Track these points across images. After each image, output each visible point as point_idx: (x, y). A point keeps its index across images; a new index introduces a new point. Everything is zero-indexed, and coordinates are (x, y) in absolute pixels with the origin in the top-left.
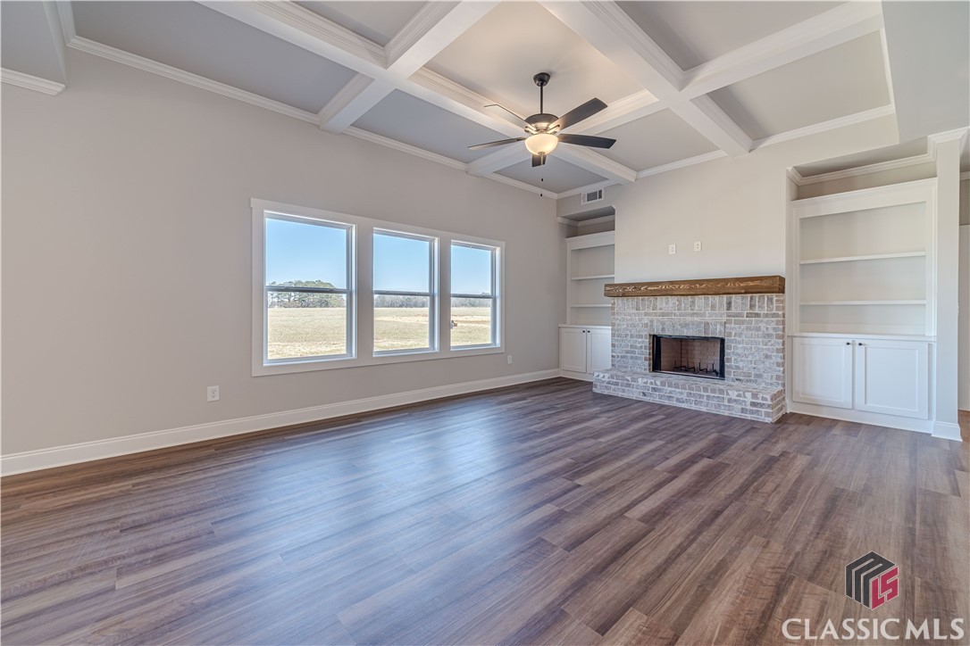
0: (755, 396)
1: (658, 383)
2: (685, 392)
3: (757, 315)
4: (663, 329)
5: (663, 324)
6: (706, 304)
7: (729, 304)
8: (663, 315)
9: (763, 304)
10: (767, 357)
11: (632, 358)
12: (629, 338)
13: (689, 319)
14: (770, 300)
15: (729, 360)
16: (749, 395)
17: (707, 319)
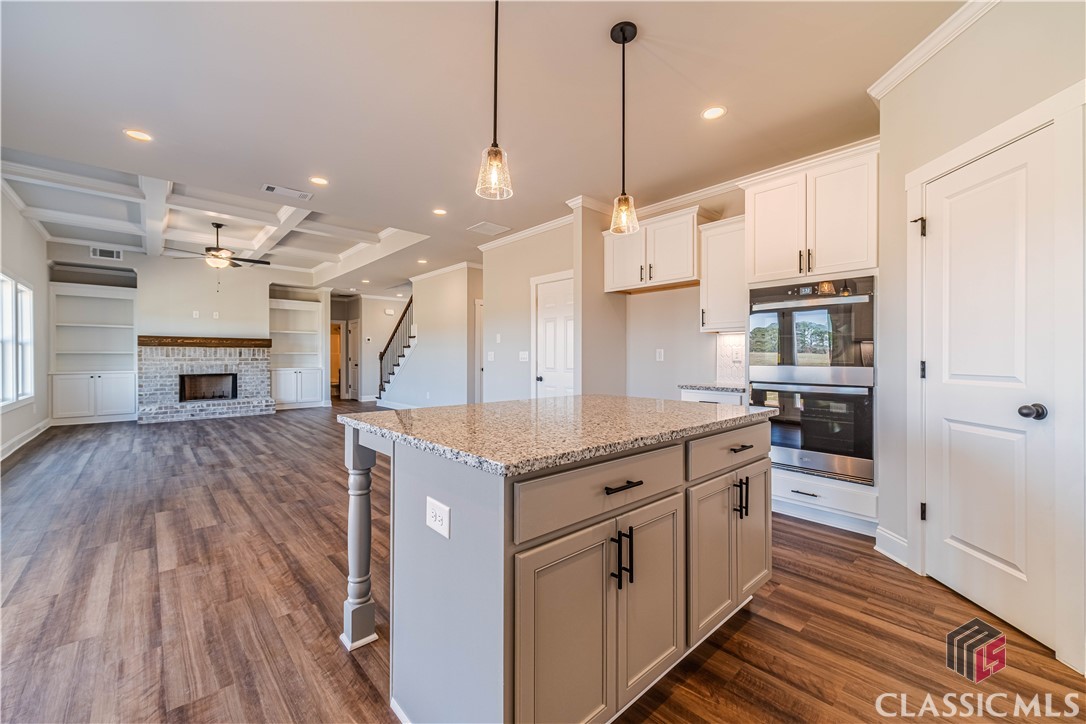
0: (267, 401)
1: (205, 405)
2: (225, 408)
3: (257, 360)
4: (192, 370)
5: (192, 366)
6: (226, 353)
7: (240, 354)
8: (192, 360)
9: (260, 353)
10: (263, 382)
11: (161, 394)
12: (158, 379)
13: (213, 363)
14: (264, 351)
15: (241, 386)
16: (264, 402)
17: (226, 362)
